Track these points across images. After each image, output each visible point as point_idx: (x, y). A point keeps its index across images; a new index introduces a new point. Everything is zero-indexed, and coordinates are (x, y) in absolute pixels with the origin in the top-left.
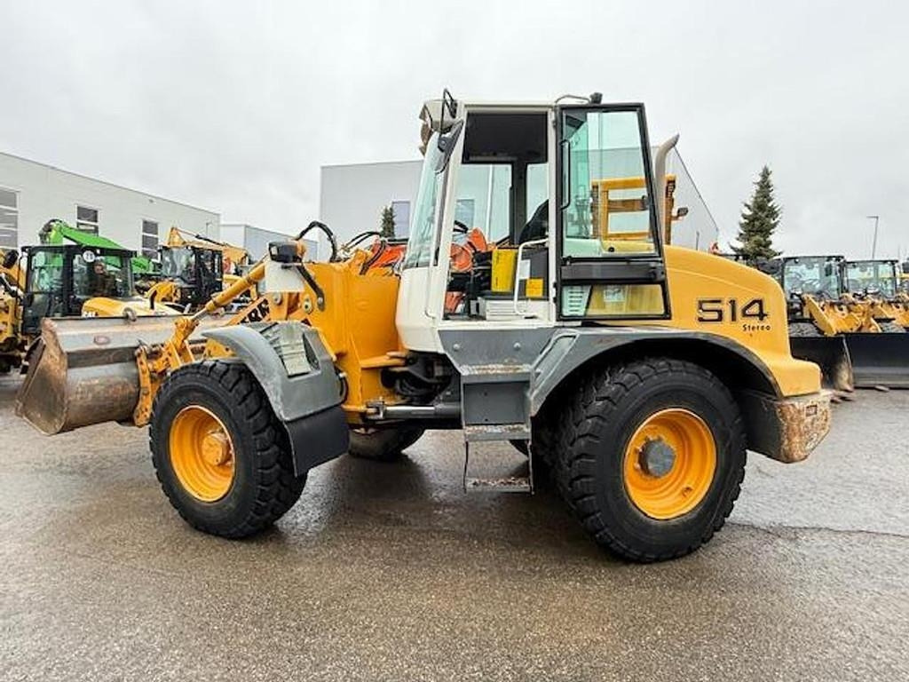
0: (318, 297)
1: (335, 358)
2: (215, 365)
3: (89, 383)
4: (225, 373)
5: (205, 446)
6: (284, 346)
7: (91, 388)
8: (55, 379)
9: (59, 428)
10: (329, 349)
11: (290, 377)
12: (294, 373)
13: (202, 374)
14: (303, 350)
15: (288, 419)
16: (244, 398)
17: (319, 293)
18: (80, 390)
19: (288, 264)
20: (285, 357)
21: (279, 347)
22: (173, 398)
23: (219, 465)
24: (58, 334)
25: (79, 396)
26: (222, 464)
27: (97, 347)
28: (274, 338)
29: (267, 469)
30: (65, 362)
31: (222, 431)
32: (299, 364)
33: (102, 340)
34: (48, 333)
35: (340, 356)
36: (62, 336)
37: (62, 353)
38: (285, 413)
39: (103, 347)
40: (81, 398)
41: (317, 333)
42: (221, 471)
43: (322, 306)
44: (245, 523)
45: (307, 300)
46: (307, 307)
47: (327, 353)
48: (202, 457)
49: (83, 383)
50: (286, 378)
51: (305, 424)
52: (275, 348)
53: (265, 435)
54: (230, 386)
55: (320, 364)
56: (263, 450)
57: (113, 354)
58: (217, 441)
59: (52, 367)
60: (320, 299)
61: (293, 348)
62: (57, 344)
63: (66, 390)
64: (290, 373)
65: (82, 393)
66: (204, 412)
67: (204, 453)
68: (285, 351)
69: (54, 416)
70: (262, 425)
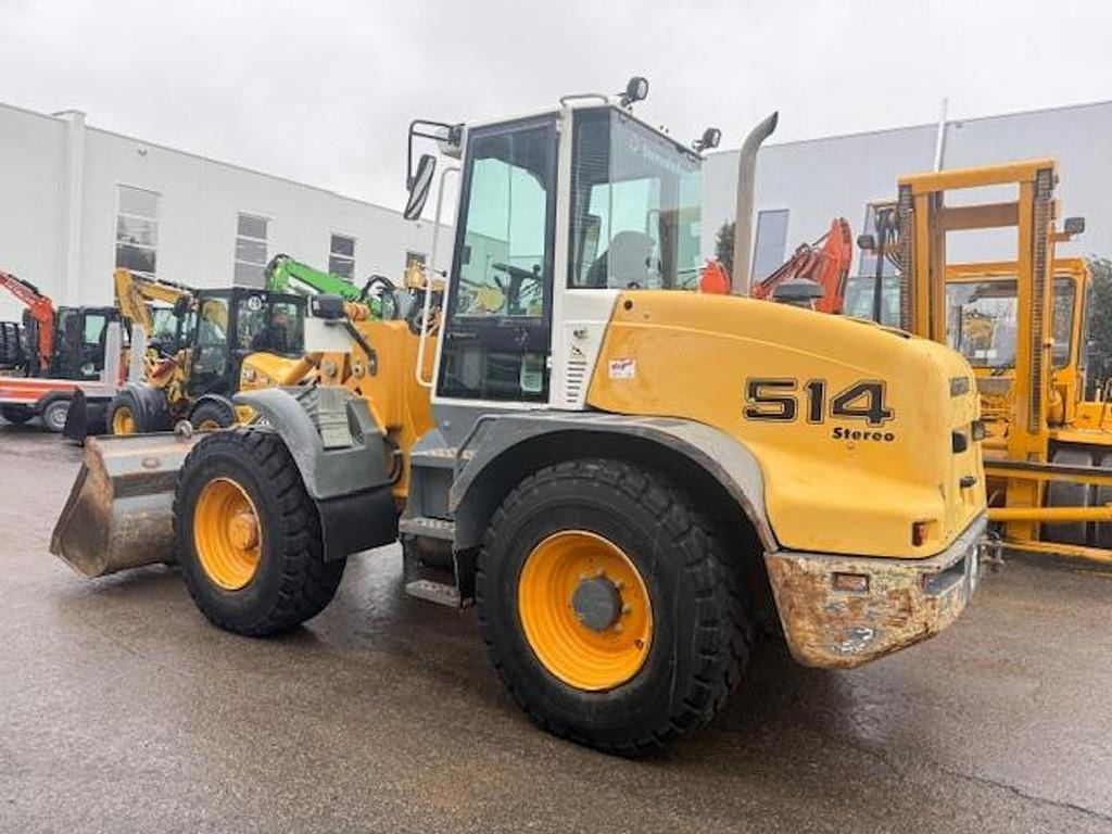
0: (370, 360)
1: (385, 431)
2: (248, 434)
3: (136, 517)
4: (259, 443)
5: (232, 528)
6: (323, 414)
7: (138, 522)
8: (100, 511)
9: (101, 568)
10: (379, 421)
11: (327, 449)
12: (332, 444)
13: (234, 443)
14: (347, 420)
15: (320, 496)
16: (276, 474)
17: (371, 354)
18: (126, 525)
19: (333, 321)
20: (322, 427)
21: (316, 415)
22: (201, 467)
23: (246, 550)
24: (105, 456)
25: (125, 532)
26: (250, 549)
27: (144, 470)
28: (312, 405)
29: (293, 555)
30: (111, 490)
31: (251, 512)
32: (339, 436)
33: (152, 462)
34: (93, 454)
35: (392, 430)
36: (109, 459)
37: (107, 477)
38: (317, 490)
39: (152, 471)
40: (128, 535)
41: (365, 402)
42: (247, 556)
43: (373, 371)
44: (264, 618)
45: (358, 363)
46: (357, 370)
47: (376, 425)
48: (228, 540)
49: (129, 516)
50: (321, 450)
51: (340, 505)
52: (312, 416)
53: (295, 517)
54: (263, 458)
55: (365, 438)
56: (292, 534)
57: (164, 478)
58: (245, 523)
59: (97, 497)
60: (372, 362)
61: (333, 417)
62: (102, 466)
63: (110, 525)
64: (327, 445)
65: (128, 529)
66: (234, 486)
67: (231, 535)
68: (322, 420)
69: (96, 554)
70: (293, 505)
